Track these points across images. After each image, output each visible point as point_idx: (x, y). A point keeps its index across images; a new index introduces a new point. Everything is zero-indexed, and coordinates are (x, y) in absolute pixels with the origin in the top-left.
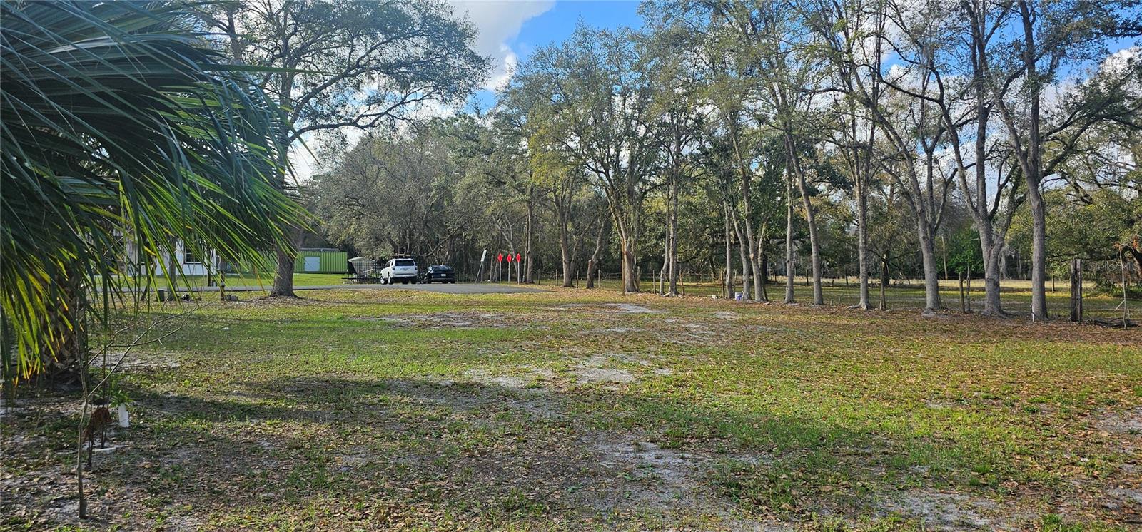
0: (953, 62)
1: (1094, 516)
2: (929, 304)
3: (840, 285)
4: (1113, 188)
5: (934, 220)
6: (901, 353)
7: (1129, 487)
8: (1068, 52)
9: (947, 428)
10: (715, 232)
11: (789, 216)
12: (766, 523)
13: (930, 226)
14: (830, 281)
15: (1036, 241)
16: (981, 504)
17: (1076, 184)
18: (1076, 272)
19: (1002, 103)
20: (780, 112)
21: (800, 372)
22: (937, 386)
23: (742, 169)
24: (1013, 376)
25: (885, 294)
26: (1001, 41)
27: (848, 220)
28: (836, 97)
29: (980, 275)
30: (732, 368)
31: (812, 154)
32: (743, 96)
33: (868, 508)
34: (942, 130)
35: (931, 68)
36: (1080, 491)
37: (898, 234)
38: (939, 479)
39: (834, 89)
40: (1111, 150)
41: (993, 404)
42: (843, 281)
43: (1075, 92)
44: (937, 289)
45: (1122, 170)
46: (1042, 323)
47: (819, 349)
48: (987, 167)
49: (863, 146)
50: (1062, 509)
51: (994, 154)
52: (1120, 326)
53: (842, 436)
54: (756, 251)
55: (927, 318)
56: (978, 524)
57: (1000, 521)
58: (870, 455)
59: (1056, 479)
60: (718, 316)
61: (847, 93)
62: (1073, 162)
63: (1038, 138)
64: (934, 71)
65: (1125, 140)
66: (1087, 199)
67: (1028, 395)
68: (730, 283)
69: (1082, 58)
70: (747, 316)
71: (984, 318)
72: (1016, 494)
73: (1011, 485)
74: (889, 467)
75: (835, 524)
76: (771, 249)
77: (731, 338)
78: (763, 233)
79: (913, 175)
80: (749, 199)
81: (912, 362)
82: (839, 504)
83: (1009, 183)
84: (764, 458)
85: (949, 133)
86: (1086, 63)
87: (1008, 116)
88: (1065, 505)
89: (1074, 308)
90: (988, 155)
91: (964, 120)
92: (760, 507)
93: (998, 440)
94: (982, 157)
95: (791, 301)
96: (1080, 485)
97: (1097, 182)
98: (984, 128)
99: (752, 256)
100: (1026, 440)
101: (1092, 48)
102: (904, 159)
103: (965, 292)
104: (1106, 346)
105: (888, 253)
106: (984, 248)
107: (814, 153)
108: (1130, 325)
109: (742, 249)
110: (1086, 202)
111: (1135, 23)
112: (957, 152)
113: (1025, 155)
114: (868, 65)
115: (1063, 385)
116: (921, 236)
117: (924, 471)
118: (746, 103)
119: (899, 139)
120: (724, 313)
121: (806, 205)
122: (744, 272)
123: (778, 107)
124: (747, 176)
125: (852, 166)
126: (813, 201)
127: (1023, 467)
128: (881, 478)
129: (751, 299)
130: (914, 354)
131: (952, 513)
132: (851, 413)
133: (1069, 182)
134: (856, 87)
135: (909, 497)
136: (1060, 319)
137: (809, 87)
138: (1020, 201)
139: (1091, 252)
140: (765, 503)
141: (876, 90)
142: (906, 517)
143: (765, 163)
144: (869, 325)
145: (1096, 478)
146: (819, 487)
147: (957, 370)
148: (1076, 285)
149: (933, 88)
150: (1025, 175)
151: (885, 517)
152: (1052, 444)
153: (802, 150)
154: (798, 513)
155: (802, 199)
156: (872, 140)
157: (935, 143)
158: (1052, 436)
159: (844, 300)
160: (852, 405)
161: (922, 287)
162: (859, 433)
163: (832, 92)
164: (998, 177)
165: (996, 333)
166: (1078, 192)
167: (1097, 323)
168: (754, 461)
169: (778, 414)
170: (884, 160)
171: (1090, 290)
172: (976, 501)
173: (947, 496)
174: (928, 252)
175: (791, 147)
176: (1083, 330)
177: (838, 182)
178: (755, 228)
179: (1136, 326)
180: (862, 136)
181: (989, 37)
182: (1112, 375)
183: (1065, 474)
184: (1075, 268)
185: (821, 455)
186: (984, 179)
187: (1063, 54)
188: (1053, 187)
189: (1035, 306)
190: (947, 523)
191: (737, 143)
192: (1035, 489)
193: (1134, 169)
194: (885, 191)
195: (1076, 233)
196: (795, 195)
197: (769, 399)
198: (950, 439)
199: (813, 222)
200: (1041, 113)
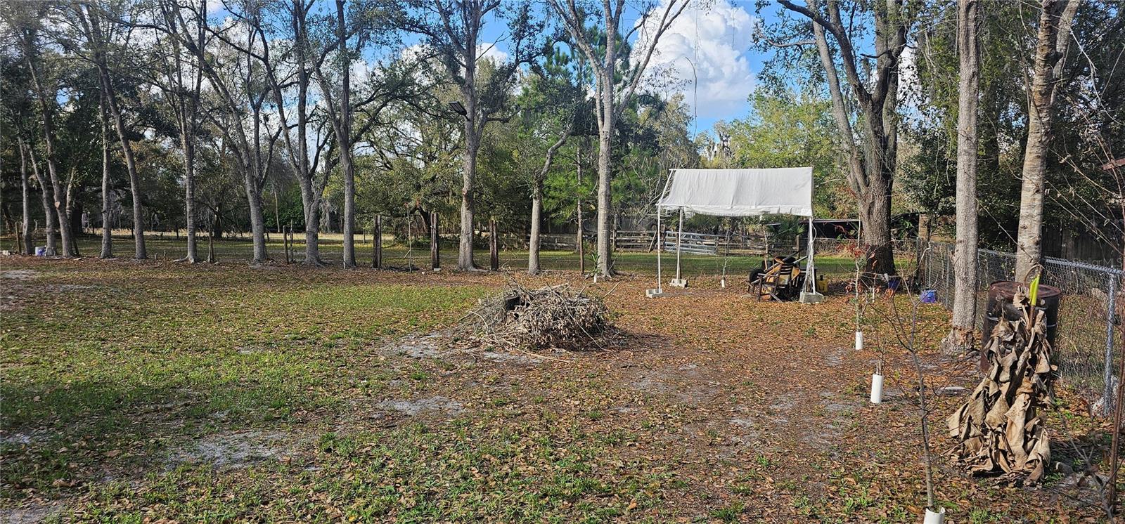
0: (278, 24)
1: (362, 428)
2: (256, 257)
3: (169, 239)
4: (409, 159)
5: (261, 174)
6: (223, 304)
7: (392, 398)
8: (371, 35)
9: (253, 371)
10: (11, 174)
11: (105, 161)
12: (28, 507)
13: (257, 180)
14: (159, 234)
15: (347, 199)
16: (272, 436)
17: (381, 152)
18: (377, 226)
19: (319, 72)
20: (90, 39)
21: (107, 332)
22: (252, 333)
23: (43, 100)
24: (321, 317)
25: (214, 247)
26: (318, 13)
27: (177, 170)
28: (159, 36)
29: (301, 229)
30: (16, 336)
31: (134, 95)
32: (42, 15)
33: (158, 464)
34: (268, 89)
35: (256, 25)
36: (355, 409)
37: (231, 187)
38: (238, 421)
39: (156, 28)
40: (406, 126)
41: (299, 344)
42: (173, 234)
43: (378, 72)
44: (263, 242)
45: (414, 144)
46: (351, 270)
47: (133, 307)
48: (308, 129)
49: (190, 94)
50: (339, 427)
51: (315, 118)
52: (407, 270)
53: (141, 395)
54: (62, 199)
55: (253, 269)
56: (267, 455)
57: (286, 449)
58: (170, 409)
59: (338, 402)
60: (9, 276)
61: (170, 33)
62: (379, 133)
63: (349, 109)
64: (258, 29)
65: (415, 119)
66: (388, 165)
67: (330, 332)
68: (29, 236)
69: (381, 43)
70: (48, 275)
71: (305, 267)
72: (304, 421)
73: (299, 416)
74: (188, 417)
75: (117, 488)
76: (85, 199)
77: (21, 301)
78: (72, 178)
79: (240, 129)
80: (52, 137)
81: (233, 312)
82: (125, 467)
83: (326, 146)
84: (40, 434)
85: (273, 91)
86: (384, 47)
87: (325, 83)
88: (342, 423)
89: (375, 256)
90: (310, 118)
91: (289, 81)
92: (24, 491)
93: (298, 375)
94: (304, 120)
95: (109, 255)
96: (357, 404)
97: (396, 152)
98: (305, 92)
99: (57, 204)
100: (321, 372)
101: (390, 36)
102: (231, 112)
103: (289, 245)
104: (395, 287)
105: (220, 206)
106: (305, 203)
107: (136, 94)
108: (415, 269)
109: (44, 195)
110: (388, 168)
111: (418, 22)
112: (282, 112)
113: (338, 122)
114: (193, 9)
115: (359, 322)
116: (248, 189)
117: (223, 416)
118: (45, 22)
119: (227, 93)
120: (18, 272)
121: (125, 150)
122: (48, 222)
123: (87, 34)
124: (51, 109)
125: (178, 113)
126: (135, 146)
127: (314, 397)
128: (176, 431)
129: (57, 254)
130: (235, 304)
131: (243, 450)
132: (157, 368)
133: (376, 150)
134: (179, 30)
135: (203, 445)
136: (365, 266)
137: (127, 19)
138: (335, 162)
139: (391, 210)
140: (31, 485)
141: (202, 37)
142: (198, 464)
143: (77, 98)
144: (194, 278)
145: (369, 395)
146: (105, 454)
147: (274, 316)
148: (377, 237)
149: (258, 44)
150: (338, 140)
151: (174, 469)
152: (341, 373)
153: (120, 89)
154: (73, 486)
155: (122, 143)
156: (198, 88)
157: (261, 100)
158: (342, 366)
159: (171, 254)
160: (160, 361)
161: (251, 241)
162: (163, 389)
163: (153, 30)
164: (317, 139)
165: (312, 280)
166: (382, 158)
167: (391, 268)
168: (26, 439)
169: (70, 381)
170: (211, 110)
171: (390, 241)
172: (268, 435)
173: (242, 435)
174: (256, 206)
175: (105, 83)
176: (381, 274)
177: (164, 129)
178: (62, 171)
179: (418, 269)
180: (189, 83)
181: (308, 7)
182: (396, 310)
183: (347, 396)
184: (376, 223)
185: (114, 418)
186: (305, 140)
187: (368, 37)
188: (364, 153)
189: (346, 255)
190: (237, 461)
191: (34, 69)
192: (320, 414)
193: (421, 144)
194: (217, 143)
195: (380, 194)
196: (112, 137)
197: (61, 367)
198: (254, 381)
199: (134, 169)
200: (351, 86)
